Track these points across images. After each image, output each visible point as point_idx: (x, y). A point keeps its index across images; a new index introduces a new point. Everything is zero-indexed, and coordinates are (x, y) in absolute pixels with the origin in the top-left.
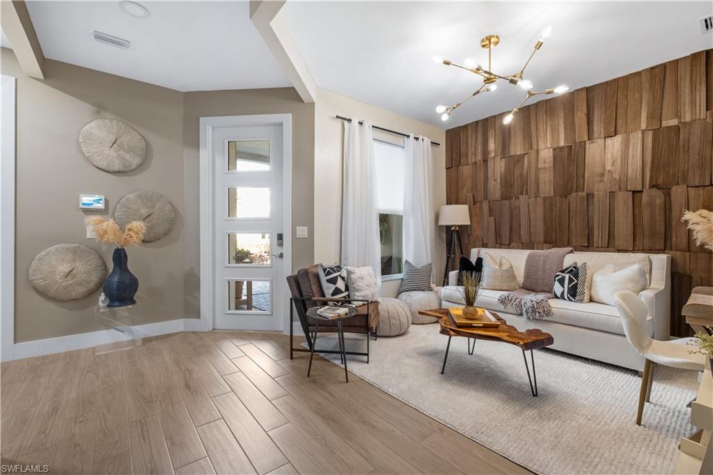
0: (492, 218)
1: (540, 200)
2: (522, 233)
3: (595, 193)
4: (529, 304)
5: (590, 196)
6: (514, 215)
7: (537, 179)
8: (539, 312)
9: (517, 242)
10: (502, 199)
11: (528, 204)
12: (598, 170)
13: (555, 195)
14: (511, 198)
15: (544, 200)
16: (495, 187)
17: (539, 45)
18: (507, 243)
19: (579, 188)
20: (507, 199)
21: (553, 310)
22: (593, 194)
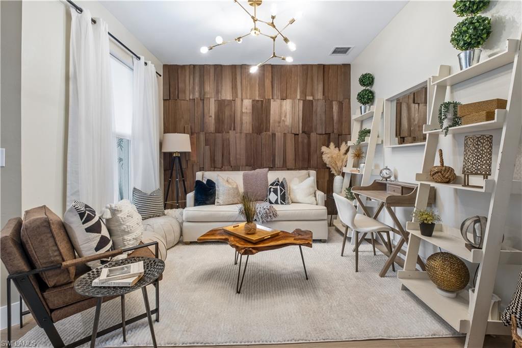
0: (207, 147)
1: (243, 136)
2: (231, 159)
3: (277, 133)
4: (263, 211)
5: (274, 135)
6: (226, 145)
7: (241, 120)
8: (270, 216)
9: (227, 166)
10: (216, 132)
11: (235, 137)
12: (277, 118)
13: (253, 133)
14: (222, 132)
15: (246, 136)
16: (211, 122)
17: (292, 21)
18: (220, 166)
19: (267, 129)
20: (220, 133)
21: (278, 212)
22: (275, 134)
